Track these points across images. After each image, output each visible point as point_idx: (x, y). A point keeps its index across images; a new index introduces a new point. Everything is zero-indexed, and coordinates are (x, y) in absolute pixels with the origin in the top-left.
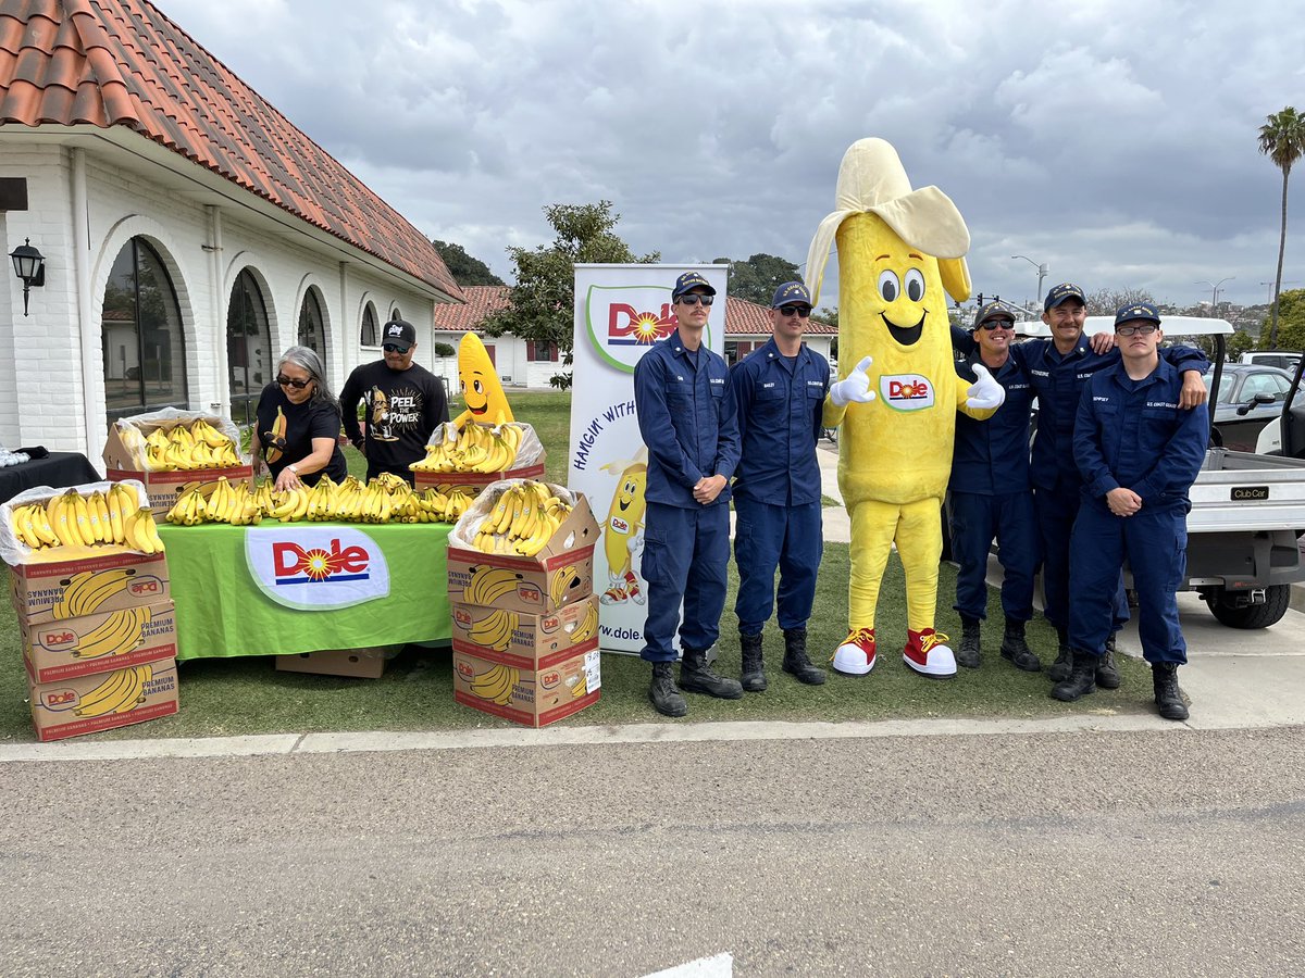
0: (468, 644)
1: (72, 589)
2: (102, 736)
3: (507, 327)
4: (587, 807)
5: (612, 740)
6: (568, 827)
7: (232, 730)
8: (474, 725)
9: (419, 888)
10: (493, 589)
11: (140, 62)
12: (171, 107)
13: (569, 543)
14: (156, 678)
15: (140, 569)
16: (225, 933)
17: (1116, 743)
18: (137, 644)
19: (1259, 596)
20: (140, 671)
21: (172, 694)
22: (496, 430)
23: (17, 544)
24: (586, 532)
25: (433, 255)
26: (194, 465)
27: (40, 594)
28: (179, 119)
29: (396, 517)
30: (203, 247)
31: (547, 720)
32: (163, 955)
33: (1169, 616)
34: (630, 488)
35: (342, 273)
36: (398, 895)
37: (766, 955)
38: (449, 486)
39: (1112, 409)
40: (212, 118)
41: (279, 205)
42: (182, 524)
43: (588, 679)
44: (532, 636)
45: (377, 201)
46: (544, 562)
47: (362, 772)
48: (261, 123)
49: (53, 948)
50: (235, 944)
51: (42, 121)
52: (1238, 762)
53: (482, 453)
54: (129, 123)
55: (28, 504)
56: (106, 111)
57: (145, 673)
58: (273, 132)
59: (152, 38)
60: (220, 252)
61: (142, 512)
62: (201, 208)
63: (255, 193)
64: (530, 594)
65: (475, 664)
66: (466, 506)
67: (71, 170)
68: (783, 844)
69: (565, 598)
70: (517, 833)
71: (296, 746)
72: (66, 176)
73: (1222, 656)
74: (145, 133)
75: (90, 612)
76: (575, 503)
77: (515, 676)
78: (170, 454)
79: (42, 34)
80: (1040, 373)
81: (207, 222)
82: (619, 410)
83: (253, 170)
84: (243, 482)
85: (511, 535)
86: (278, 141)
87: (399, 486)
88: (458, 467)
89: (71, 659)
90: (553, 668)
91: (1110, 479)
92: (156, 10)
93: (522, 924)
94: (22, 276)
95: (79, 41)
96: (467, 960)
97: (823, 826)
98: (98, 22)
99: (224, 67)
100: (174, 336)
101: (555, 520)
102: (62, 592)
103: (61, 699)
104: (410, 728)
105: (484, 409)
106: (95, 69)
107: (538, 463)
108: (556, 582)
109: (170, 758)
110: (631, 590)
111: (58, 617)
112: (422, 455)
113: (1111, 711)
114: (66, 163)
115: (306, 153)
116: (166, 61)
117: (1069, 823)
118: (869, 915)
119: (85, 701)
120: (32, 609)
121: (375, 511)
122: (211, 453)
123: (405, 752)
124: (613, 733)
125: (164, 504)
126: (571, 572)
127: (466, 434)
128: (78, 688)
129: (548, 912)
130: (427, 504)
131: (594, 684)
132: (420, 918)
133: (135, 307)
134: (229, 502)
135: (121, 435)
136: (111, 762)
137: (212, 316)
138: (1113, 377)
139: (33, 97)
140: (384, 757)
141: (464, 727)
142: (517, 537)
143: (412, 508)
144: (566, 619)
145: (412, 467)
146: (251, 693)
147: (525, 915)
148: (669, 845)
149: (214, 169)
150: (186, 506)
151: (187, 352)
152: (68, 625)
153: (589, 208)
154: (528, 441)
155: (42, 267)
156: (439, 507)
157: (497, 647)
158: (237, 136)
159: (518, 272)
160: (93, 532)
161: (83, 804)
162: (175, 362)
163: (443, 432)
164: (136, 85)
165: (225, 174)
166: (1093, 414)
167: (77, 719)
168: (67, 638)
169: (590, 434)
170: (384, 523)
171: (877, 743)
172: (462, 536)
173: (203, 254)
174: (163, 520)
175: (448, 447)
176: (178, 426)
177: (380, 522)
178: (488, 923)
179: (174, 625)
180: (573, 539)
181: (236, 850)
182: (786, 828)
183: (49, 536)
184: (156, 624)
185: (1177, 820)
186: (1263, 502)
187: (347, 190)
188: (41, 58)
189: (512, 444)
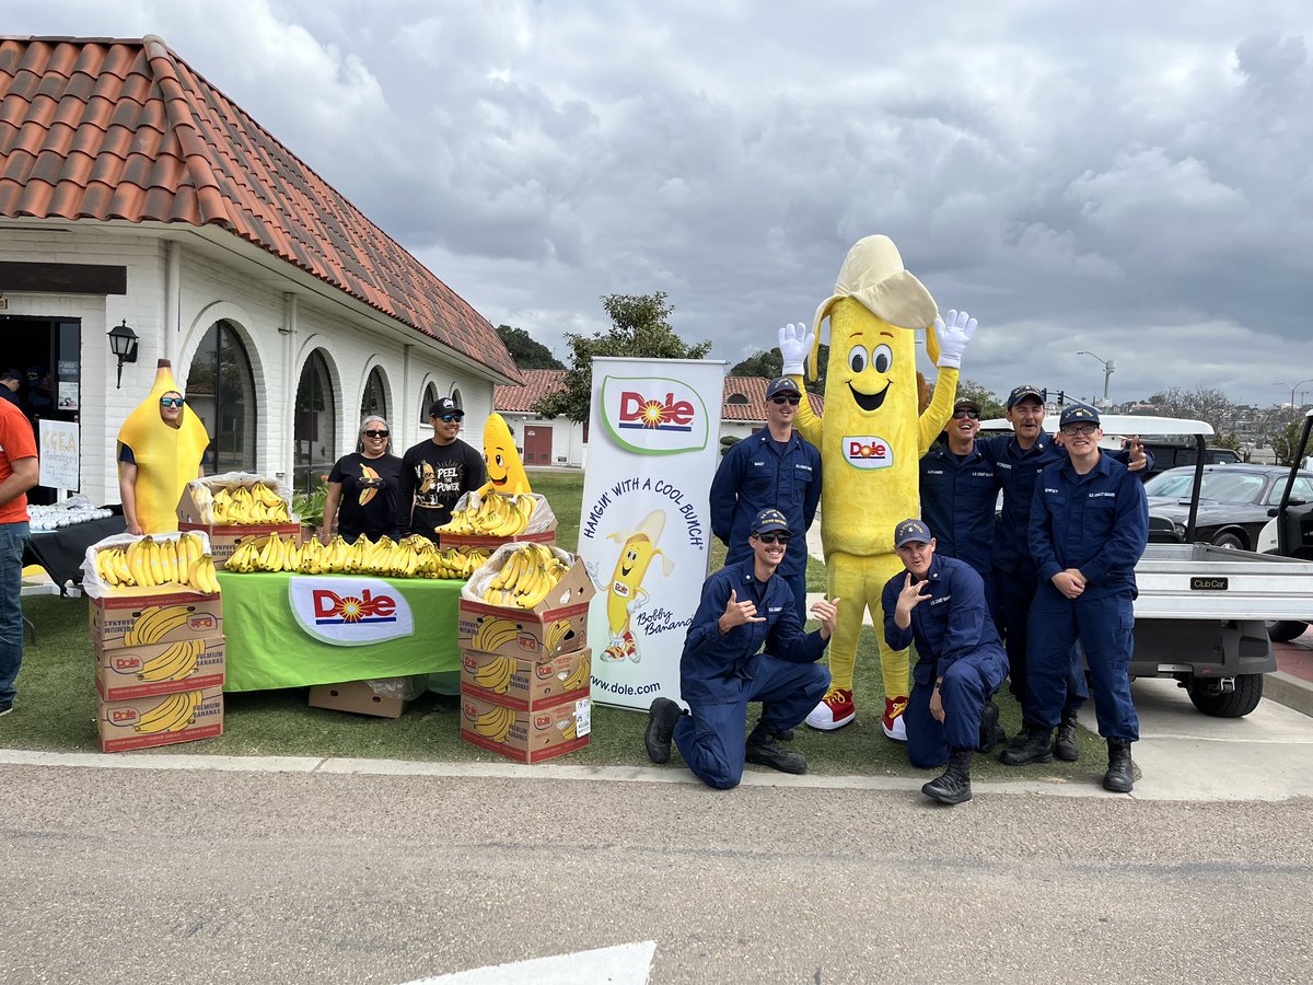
0: (472, 686)
1: (142, 620)
2: (155, 751)
3: (561, 409)
4: (559, 828)
5: (593, 778)
6: (539, 842)
7: (263, 752)
8: (474, 759)
9: (405, 878)
10: (498, 637)
11: (233, 167)
12: (259, 208)
13: (565, 599)
14: (206, 703)
15: (199, 606)
16: (240, 901)
17: (1056, 805)
18: (191, 671)
19: (1228, 684)
20: (192, 696)
21: (218, 718)
22: (514, 500)
23: (99, 581)
24: (581, 590)
25: (495, 339)
26: (251, 521)
27: (115, 624)
28: (265, 219)
29: (421, 573)
30: (280, 330)
31: (538, 758)
32: (190, 913)
33: (1118, 693)
34: (632, 556)
35: (406, 354)
36: (386, 882)
37: (685, 945)
38: (468, 547)
39: (1061, 500)
40: (294, 217)
41: (349, 293)
42: (238, 572)
43: (578, 724)
44: (527, 681)
45: (443, 289)
46: (541, 614)
47: (371, 790)
48: (339, 219)
49: (102, 903)
50: (249, 909)
51: (144, 218)
52: (1166, 828)
53: (498, 519)
54: (221, 222)
55: (111, 548)
56: (200, 211)
57: (196, 698)
58: (349, 227)
59: (245, 144)
60: (294, 335)
61: (205, 557)
62: (279, 294)
63: (328, 282)
64: (528, 642)
65: (479, 705)
66: (480, 564)
67: (167, 260)
68: (724, 866)
69: (559, 649)
70: (495, 844)
71: (318, 767)
72: (162, 265)
73: (1188, 740)
74: (234, 231)
75: (154, 641)
76: (572, 564)
77: (512, 717)
78: (232, 511)
79: (148, 142)
80: (1004, 465)
81: (285, 309)
82: (626, 485)
83: (329, 262)
84: (291, 537)
85: (516, 591)
86: (353, 235)
87: (426, 546)
88: (476, 531)
89: (135, 682)
90: (547, 711)
91: (1055, 565)
92: (250, 119)
93: (486, 909)
94: (116, 353)
95: (180, 149)
96: (435, 931)
97: (763, 854)
98: (198, 131)
99: (309, 170)
100: (247, 410)
101: (554, 579)
102: (133, 622)
103: (124, 716)
104: (418, 758)
105: (504, 481)
106: (194, 174)
107: (549, 530)
108: (551, 633)
109: (212, 771)
110: (628, 648)
111: (128, 644)
112: (448, 519)
113: (1061, 780)
114: (163, 254)
115: (379, 245)
116: (258, 166)
117: (988, 866)
118: (782, 922)
119: (145, 719)
120: (107, 636)
121: (402, 567)
122: (266, 511)
123: (410, 777)
124: (596, 772)
125: (224, 553)
126: (566, 626)
127: (487, 502)
128: (139, 708)
129: (509, 903)
130: (447, 562)
131: (583, 729)
132: (402, 899)
133: (215, 382)
134: (277, 553)
135: (192, 493)
136: (162, 771)
137: (283, 392)
138: (1061, 471)
139: (137, 196)
140: (392, 780)
141: (464, 761)
142: (521, 593)
143: (434, 565)
144: (560, 668)
145: (437, 529)
146: (284, 721)
147: (489, 903)
148: (624, 860)
149: (293, 262)
150: (242, 556)
151: (258, 425)
152: (135, 651)
153: (644, 299)
154: (541, 509)
155: (135, 345)
156: (457, 565)
157: (497, 690)
158: (316, 232)
159: (574, 357)
160: (163, 574)
161: (136, 802)
162: (247, 434)
163: (468, 500)
164: (229, 189)
165: (302, 267)
166: (1045, 506)
167: (137, 734)
168: (134, 663)
169: (600, 506)
170: (410, 578)
171: (833, 793)
172: (474, 590)
173: (279, 336)
174: (223, 568)
175: (470, 513)
176: (240, 487)
177: (405, 576)
178: (457, 907)
179: (224, 657)
180: (568, 596)
181: (258, 842)
182: (730, 854)
183: (126, 575)
184: (209, 656)
185: (1087, 869)
186: (1223, 593)
187: (415, 278)
188: (146, 163)
189: (526, 513)
